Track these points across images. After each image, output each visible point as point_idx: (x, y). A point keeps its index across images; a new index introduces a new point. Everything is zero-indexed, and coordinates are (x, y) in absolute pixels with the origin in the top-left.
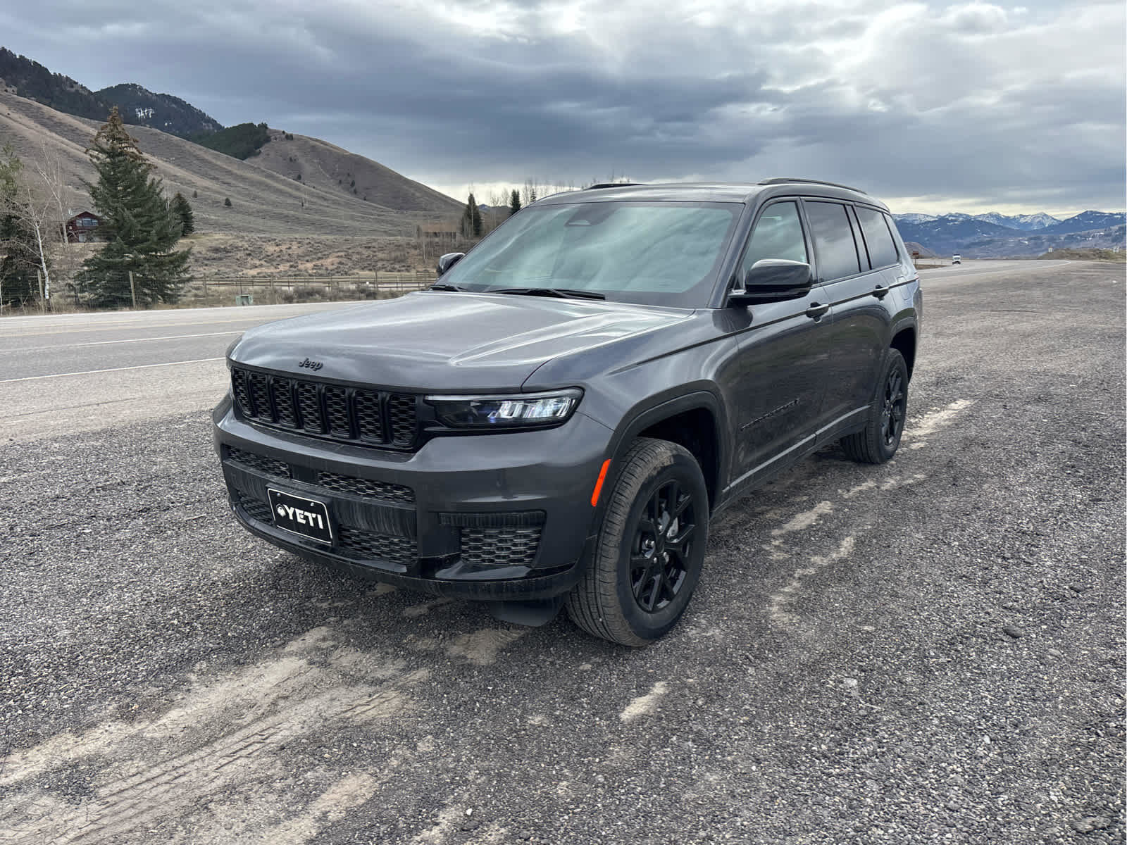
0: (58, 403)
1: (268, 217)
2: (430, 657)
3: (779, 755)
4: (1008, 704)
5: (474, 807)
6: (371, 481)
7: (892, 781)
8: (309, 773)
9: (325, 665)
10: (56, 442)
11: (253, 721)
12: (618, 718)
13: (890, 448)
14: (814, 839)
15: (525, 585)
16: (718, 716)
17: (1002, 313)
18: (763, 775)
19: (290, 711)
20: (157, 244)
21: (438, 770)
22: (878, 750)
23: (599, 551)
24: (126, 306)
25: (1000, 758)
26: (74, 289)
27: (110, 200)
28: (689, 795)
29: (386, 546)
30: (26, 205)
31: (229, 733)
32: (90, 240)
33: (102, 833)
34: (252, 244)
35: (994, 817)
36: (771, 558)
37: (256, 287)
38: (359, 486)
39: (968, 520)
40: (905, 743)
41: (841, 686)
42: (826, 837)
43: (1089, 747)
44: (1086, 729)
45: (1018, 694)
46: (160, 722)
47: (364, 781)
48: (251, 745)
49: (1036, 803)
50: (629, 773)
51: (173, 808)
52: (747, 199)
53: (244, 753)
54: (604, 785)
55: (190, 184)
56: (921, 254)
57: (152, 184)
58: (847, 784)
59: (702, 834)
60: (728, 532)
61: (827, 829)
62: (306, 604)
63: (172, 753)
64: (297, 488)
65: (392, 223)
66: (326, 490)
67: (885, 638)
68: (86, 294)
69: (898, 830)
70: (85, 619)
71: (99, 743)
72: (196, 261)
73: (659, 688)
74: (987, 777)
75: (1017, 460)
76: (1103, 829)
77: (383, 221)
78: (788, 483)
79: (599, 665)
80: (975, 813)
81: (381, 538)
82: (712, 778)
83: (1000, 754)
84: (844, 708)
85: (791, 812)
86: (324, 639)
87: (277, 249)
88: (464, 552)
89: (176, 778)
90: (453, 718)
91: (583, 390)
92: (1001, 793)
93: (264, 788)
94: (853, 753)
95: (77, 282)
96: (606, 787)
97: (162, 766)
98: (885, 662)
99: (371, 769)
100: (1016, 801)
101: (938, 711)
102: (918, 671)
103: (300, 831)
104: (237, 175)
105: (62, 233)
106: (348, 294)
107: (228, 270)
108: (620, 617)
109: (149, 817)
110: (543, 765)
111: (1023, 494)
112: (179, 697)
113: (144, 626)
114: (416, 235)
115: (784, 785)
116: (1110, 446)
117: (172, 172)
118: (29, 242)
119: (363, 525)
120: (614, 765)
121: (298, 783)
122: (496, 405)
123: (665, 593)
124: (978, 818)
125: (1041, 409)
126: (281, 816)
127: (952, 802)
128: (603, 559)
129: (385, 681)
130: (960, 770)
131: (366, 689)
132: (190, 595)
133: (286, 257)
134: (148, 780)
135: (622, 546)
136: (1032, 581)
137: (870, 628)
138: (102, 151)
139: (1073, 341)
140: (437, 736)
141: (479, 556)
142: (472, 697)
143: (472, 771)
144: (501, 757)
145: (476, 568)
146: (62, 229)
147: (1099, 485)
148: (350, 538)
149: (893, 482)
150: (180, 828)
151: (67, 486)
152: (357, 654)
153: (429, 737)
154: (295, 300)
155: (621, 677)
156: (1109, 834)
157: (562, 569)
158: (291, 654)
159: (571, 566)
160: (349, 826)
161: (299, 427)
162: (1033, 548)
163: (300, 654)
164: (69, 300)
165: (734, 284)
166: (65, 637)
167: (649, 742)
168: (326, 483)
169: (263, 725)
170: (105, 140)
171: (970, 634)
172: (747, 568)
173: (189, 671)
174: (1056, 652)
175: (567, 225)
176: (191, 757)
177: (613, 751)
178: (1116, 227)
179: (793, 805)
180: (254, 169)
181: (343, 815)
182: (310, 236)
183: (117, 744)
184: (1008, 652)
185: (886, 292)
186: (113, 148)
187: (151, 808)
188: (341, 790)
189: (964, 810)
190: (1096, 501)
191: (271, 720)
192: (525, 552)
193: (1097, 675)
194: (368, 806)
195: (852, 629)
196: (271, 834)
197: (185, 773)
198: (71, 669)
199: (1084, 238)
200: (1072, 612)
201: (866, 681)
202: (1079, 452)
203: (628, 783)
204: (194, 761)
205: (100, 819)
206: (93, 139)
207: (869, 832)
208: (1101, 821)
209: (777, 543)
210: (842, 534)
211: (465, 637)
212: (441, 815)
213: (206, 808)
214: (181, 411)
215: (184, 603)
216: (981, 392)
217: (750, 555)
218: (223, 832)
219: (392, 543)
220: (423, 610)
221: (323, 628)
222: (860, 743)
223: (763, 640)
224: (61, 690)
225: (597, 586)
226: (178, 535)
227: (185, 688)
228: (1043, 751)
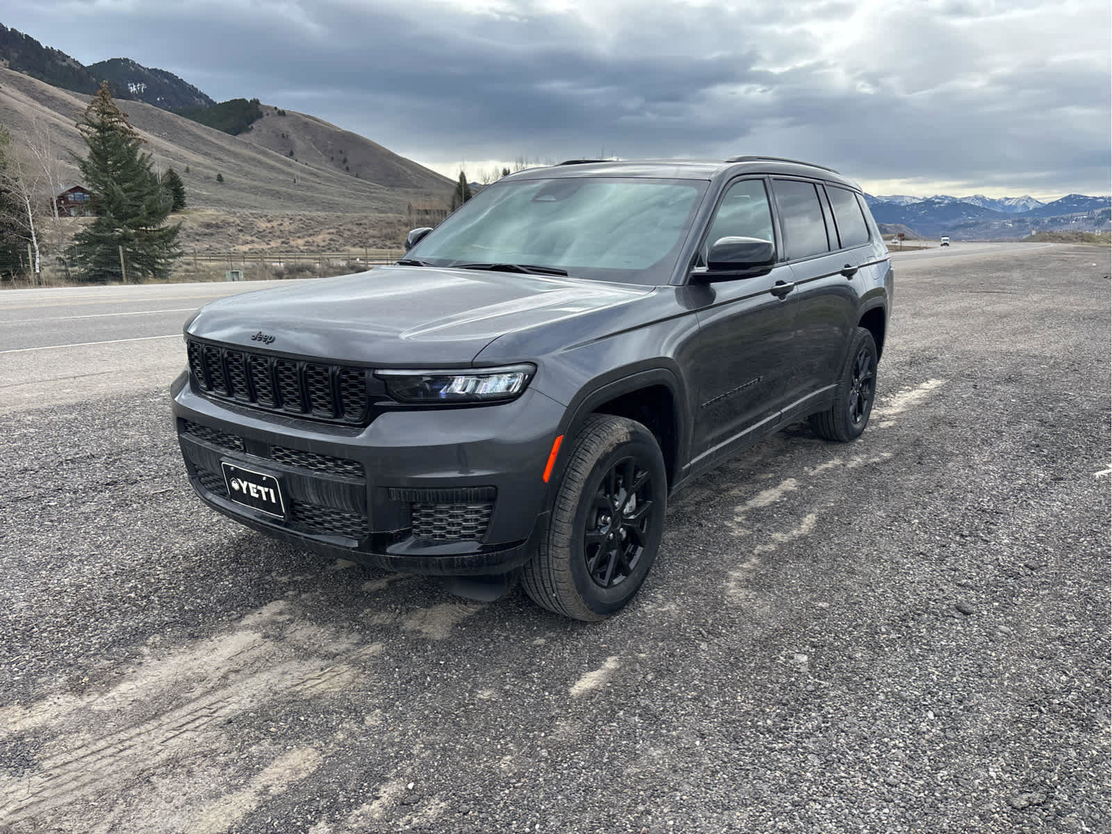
0: (35, 376)
1: (260, 193)
2: (385, 631)
3: (724, 730)
4: (954, 679)
5: (416, 781)
6: (322, 456)
7: (834, 755)
8: (254, 747)
9: (279, 638)
10: (30, 415)
11: (204, 694)
12: (567, 693)
13: (858, 426)
14: (751, 814)
15: (477, 561)
16: (667, 691)
17: (980, 295)
18: (706, 749)
19: (240, 684)
20: (147, 219)
21: (383, 744)
22: (823, 725)
23: (552, 527)
24: (115, 280)
25: (942, 734)
26: (64, 263)
27: (100, 175)
28: (632, 770)
29: (337, 521)
30: (16, 179)
31: (177, 707)
32: (81, 214)
33: (42, 805)
34: (244, 220)
35: (932, 792)
36: (732, 534)
37: (247, 263)
38: (311, 460)
39: (930, 498)
40: (849, 718)
41: (791, 661)
42: (764, 811)
43: (1031, 724)
44: (1030, 706)
45: (966, 670)
46: (110, 695)
47: (308, 755)
48: (198, 718)
49: (975, 779)
50: (573, 748)
51: (115, 781)
52: (713, 176)
53: (191, 726)
54: (547, 759)
55: (182, 159)
56: (906, 235)
57: (142, 159)
58: (789, 759)
59: (641, 808)
60: (692, 508)
61: (766, 803)
62: (266, 578)
63: (119, 726)
64: (251, 462)
65: (383, 200)
66: (278, 465)
67: (839, 614)
68: (76, 268)
69: (835, 805)
70: (43, 591)
71: (47, 715)
72: (188, 236)
73: (611, 663)
74: (929, 753)
75: (983, 439)
76: (1038, 805)
77: (374, 198)
78: (755, 459)
79: (553, 640)
80: (913, 788)
81: (333, 512)
82: (656, 753)
83: (943, 730)
84: (792, 684)
85: (731, 786)
86: (281, 613)
87: (269, 225)
88: (415, 527)
89: (121, 751)
90: (403, 692)
91: (536, 365)
92: (941, 769)
93: (208, 762)
94: (797, 728)
95: (67, 256)
96: (549, 761)
97: (108, 739)
98: (837, 638)
99: (317, 743)
100: (955, 777)
101: (885, 685)
102: (868, 647)
103: (239, 805)
104: (229, 151)
105: (53, 208)
106: (338, 270)
107: (218, 246)
108: (573, 593)
109: (91, 790)
110: (488, 740)
111: (986, 473)
112: (131, 670)
113: (101, 599)
114: (407, 212)
115: (726, 760)
116: (1075, 426)
117: (164, 147)
118: (19, 215)
119: (314, 500)
120: (560, 740)
121: (243, 757)
122: (449, 379)
123: (621, 568)
124: (916, 794)
125: (1011, 389)
126: (223, 790)
127: (891, 777)
128: (556, 534)
129: (338, 654)
130: (901, 745)
131: (319, 663)
132: (150, 569)
133: (278, 233)
134: (93, 753)
135: (576, 522)
136: (987, 559)
137: (825, 605)
138: (93, 125)
139: (1048, 323)
140: (385, 710)
141: (431, 532)
142: (424, 671)
143: (417, 745)
144: (448, 731)
145: (428, 544)
146: (52, 203)
147: (1062, 464)
148: (302, 512)
149: (859, 460)
150: (120, 801)
151: (36, 458)
152: (312, 628)
153: (377, 711)
154: (285, 276)
155: (574, 651)
156: (1044, 810)
157: (514, 544)
158: (246, 628)
159: (522, 542)
160: (289, 800)
161: (253, 401)
162: (992, 526)
163: (255, 628)
164: (59, 274)
165: (697, 261)
166: (21, 610)
167: (596, 717)
168: (279, 457)
169: (211, 699)
170: (95, 114)
171: (922, 611)
172: (707, 544)
173: (142, 645)
174: (1006, 629)
175: (535, 200)
176: (138, 731)
177: (559, 725)
178: (1099, 211)
179: (733, 779)
180: (247, 145)
181: (284, 789)
182: (302, 213)
183: (65, 716)
184: (958, 628)
185: (854, 271)
186: (103, 123)
187: (95, 780)
188: (286, 763)
189: (903, 786)
190: (1058, 479)
191: (220, 694)
192: (476, 528)
193: (1044, 652)
194: (310, 780)
195: (808, 605)
196: (211, 807)
197: (130, 747)
198: (24, 641)
199: (1068, 221)
200: (1024, 590)
201: (817, 657)
202: (1044, 432)
203: (572, 758)
204: (139, 734)
205: (41, 791)
206: (83, 114)
207: (807, 807)
208: (1037, 797)
209: (739, 519)
210: (805, 511)
211: (422, 612)
212: (383, 789)
213: (148, 781)
214: (157, 385)
215: (143, 576)
216: (954, 373)
217: (712, 531)
218: (163, 805)
219: (344, 518)
220: (382, 584)
221: (281, 602)
222: (805, 718)
223: (718, 615)
224: (13, 663)
225: (550, 562)
226: (143, 508)
227: (137, 661)
228: (986, 727)
